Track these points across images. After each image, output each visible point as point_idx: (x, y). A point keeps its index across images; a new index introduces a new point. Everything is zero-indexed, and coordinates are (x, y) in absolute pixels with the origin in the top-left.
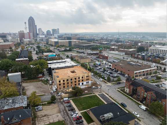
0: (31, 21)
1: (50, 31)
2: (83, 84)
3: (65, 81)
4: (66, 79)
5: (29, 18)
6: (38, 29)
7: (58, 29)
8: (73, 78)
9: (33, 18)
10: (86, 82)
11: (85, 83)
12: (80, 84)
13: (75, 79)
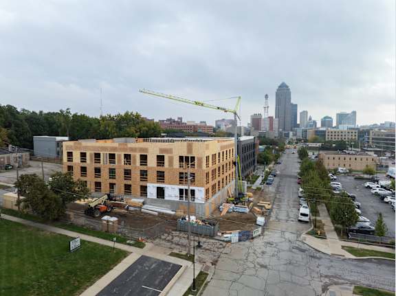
0: (283, 93)
1: (331, 118)
2: (161, 192)
3: (88, 157)
4: (93, 152)
5: (280, 87)
6: (301, 113)
7: (354, 113)
8: (116, 153)
9: (287, 87)
10: (181, 191)
11: (172, 192)
12: (149, 190)
13: (127, 157)
